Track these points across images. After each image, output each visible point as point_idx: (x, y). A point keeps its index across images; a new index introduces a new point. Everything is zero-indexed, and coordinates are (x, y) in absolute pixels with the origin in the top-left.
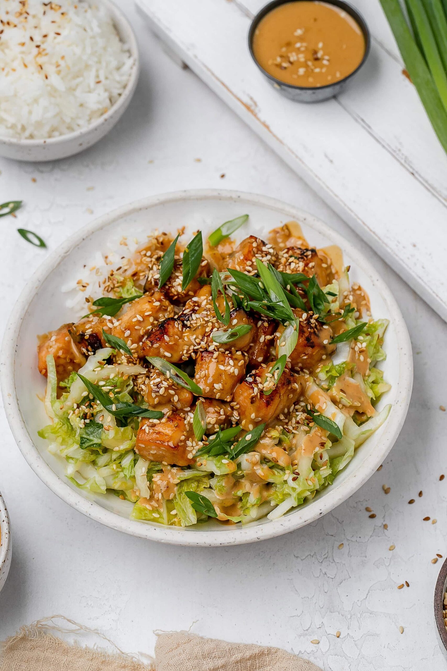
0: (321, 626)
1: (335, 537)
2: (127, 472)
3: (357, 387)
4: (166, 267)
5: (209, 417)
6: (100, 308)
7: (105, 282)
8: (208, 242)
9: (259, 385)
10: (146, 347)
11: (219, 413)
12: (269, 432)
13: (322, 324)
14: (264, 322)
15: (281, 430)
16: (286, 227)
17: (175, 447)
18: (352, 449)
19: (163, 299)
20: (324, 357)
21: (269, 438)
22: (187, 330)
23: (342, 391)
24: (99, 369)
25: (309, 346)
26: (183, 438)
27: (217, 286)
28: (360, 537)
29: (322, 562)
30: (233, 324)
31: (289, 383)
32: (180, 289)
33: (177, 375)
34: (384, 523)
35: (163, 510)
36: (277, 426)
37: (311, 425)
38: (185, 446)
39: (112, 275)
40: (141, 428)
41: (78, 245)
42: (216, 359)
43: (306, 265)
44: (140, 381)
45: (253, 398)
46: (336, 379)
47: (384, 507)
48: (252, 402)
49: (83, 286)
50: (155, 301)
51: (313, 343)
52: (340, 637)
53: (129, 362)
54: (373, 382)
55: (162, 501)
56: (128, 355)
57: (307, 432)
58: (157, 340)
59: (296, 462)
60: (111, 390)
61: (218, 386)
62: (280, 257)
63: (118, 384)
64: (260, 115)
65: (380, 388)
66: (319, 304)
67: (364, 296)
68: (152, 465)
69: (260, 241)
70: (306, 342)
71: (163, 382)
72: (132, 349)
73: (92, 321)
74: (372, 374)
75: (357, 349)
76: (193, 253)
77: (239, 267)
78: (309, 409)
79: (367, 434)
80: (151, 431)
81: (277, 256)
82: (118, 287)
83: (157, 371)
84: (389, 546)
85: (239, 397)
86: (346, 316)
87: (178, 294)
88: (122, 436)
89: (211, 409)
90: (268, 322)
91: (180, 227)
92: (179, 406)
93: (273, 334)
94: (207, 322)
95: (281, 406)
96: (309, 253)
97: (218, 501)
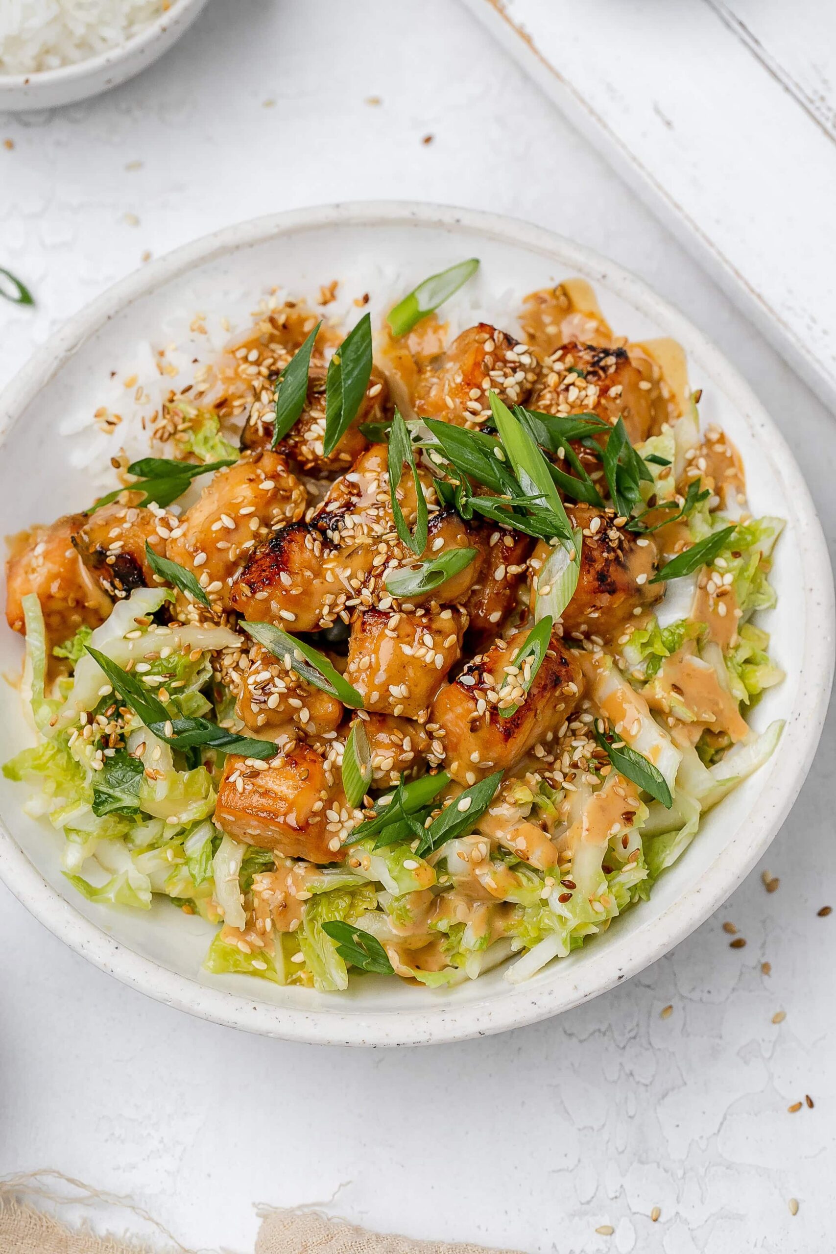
0: (618, 1194)
1: (654, 989)
2: (196, 869)
3: (710, 679)
4: (290, 400)
5: (377, 755)
6: (144, 479)
7: (155, 420)
8: (386, 326)
9: (489, 693)
10: (240, 597)
11: (400, 747)
12: (509, 788)
13: (637, 535)
14: (505, 535)
15: (538, 783)
16: (563, 290)
17: (301, 829)
18: (695, 818)
19: (281, 473)
20: (638, 611)
21: (510, 804)
22: (331, 556)
23: (676, 688)
24: (137, 634)
25: (602, 592)
26: (318, 806)
27: (401, 453)
28: (709, 992)
29: (624, 1048)
30: (434, 549)
31: (556, 682)
32: (319, 449)
33: (307, 663)
34: (763, 961)
35: (276, 953)
36: (528, 774)
37: (604, 771)
38: (325, 821)
39: (172, 401)
40: (228, 778)
41: (97, 331)
42: (393, 630)
43: (604, 392)
44: (227, 661)
45: (474, 721)
46: (663, 660)
47: (764, 922)
48: (473, 729)
49: (110, 423)
50: (263, 476)
51: (613, 583)
52: (661, 1219)
53: (203, 619)
54: (747, 661)
55: (272, 936)
56: (201, 606)
57: (595, 788)
58: (264, 583)
59: (569, 854)
60: (161, 685)
61: (398, 691)
62: (545, 371)
63: (179, 670)
64: (511, 11)
65: (760, 677)
66: (630, 489)
67: (731, 457)
68: (252, 853)
69: (501, 336)
70: (597, 584)
71: (276, 679)
72: (211, 593)
73: (123, 520)
74: (743, 642)
75: (711, 588)
76: (349, 368)
77: (453, 401)
78: (601, 731)
79: (729, 784)
80: (249, 787)
81: (537, 370)
82: (184, 431)
83: (263, 650)
84: (771, 1015)
85: (445, 713)
86: (689, 508)
87: (316, 458)
88: (186, 789)
89: (383, 737)
90: (513, 537)
91: (327, 282)
92: (312, 729)
93: (525, 563)
94: (378, 540)
95: (538, 730)
96: (611, 360)
97: (395, 940)
